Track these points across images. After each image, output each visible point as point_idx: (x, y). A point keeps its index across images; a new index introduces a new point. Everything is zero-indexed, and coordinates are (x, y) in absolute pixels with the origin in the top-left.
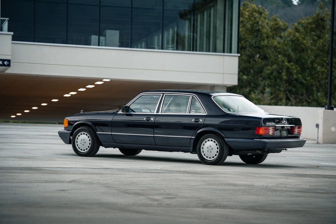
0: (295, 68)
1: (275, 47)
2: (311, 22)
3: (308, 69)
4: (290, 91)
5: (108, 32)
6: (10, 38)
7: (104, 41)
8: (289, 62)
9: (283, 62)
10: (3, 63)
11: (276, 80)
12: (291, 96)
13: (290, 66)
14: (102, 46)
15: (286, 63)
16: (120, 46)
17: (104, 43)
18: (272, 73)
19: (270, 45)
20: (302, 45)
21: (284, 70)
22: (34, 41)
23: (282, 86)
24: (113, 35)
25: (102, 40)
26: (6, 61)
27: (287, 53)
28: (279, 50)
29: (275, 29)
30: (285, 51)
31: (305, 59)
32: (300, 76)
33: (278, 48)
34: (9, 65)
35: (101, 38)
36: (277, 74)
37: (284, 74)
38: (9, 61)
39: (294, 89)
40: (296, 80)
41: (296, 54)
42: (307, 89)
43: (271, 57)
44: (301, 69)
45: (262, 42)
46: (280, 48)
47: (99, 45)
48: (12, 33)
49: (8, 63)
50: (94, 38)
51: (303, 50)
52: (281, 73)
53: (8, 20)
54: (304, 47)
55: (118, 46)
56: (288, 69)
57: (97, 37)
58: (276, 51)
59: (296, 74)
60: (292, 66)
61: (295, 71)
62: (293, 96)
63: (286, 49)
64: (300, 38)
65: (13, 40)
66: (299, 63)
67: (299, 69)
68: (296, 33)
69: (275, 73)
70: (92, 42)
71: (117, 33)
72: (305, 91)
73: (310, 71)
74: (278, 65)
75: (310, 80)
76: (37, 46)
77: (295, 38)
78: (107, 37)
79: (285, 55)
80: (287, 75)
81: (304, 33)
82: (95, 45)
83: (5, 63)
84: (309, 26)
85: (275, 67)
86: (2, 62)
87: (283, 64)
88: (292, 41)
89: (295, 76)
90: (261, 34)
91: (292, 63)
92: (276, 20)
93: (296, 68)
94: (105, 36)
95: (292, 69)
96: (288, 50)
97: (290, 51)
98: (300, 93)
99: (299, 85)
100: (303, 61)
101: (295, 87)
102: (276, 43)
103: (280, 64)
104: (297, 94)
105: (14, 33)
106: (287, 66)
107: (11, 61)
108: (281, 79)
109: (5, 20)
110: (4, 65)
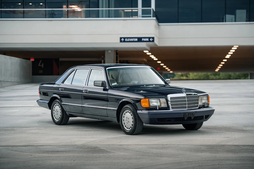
5: (238, 11)
10: (149, 39)
16: (246, 21)
17: (233, 19)
22: (178, 22)
24: (242, 13)
26: (151, 38)
34: (153, 41)
38: (153, 38)
48: (155, 18)
55: (245, 21)
76: (181, 25)
83: (151, 40)
94: (235, 15)
107: (155, 38)
110: (150, 41)
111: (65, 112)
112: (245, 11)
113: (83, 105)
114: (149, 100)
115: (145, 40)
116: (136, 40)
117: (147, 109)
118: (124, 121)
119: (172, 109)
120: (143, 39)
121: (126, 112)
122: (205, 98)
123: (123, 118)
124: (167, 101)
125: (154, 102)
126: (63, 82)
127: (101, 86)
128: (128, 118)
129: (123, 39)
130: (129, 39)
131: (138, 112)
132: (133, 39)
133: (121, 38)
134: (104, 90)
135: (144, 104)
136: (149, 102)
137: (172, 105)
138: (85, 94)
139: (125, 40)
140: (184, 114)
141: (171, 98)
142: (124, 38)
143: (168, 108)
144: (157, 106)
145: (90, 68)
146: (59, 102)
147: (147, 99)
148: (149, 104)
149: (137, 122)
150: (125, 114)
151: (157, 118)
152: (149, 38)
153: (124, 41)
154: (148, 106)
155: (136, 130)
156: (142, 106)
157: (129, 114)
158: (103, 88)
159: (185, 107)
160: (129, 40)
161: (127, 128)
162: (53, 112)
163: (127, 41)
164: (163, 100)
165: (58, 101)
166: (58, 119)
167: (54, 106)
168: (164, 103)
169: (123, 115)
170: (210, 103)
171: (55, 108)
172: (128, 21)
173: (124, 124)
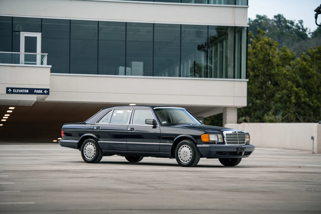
0: (302, 93)
1: (285, 74)
2: (317, 52)
3: (315, 93)
4: (299, 113)
5: (134, 63)
6: (49, 70)
7: (130, 71)
8: (297, 87)
9: (292, 87)
11: (286, 104)
12: (300, 117)
13: (298, 91)
14: (128, 75)
15: (295, 89)
16: (144, 75)
17: (130, 73)
18: (282, 97)
19: (280, 72)
20: (308, 72)
21: (293, 95)
22: (69, 73)
23: (291, 109)
24: (138, 65)
25: (129, 70)
26: (46, 90)
27: (296, 80)
28: (288, 77)
29: (284, 59)
30: (294, 78)
31: (312, 84)
32: (307, 99)
33: (287, 75)
34: (48, 94)
35: (127, 68)
36: (287, 98)
37: (293, 98)
38: (48, 90)
39: (302, 111)
40: (304, 103)
41: (304, 80)
42: (314, 111)
43: (281, 84)
44: (308, 93)
45: (273, 70)
46: (289, 75)
47: (125, 75)
48: (51, 66)
49: (47, 92)
50: (122, 69)
51: (310, 77)
52: (290, 97)
53: (47, 55)
54: (310, 74)
55: (142, 75)
56: (296, 93)
57: (123, 68)
58: (285, 78)
59: (304, 98)
60: (300, 90)
61: (303, 95)
62: (301, 117)
63: (295, 76)
64: (307, 67)
65: (51, 72)
66: (306, 88)
67: (306, 93)
68: (304, 62)
69: (285, 97)
70: (120, 72)
71: (141, 64)
72: (312, 113)
73: (316, 95)
74: (288, 90)
75: (316, 103)
76: (73, 76)
77: (302, 67)
78: (133, 67)
79: (293, 82)
80: (296, 99)
81: (311, 62)
82: (122, 75)
83: (45, 92)
84: (315, 55)
85: (285, 91)
86: (42, 91)
87: (292, 89)
88: (300, 69)
89: (303, 100)
90: (272, 63)
91: (300, 88)
92: (286, 51)
93: (304, 92)
94: (131, 67)
95: (300, 93)
96: (296, 77)
97: (298, 78)
98: (308, 114)
99: (307, 107)
100: (310, 86)
101: (303, 109)
102: (285, 71)
103: (290, 89)
104: (305, 115)
105: (52, 66)
106: (295, 91)
107: (50, 90)
108: (290, 102)
109: (45, 55)
110: (43, 93)
111: (101, 150)
112: (142, 63)
113: (127, 143)
114: (209, 135)
115: (37, 92)
116: (27, 91)
117: (206, 143)
118: (180, 155)
119: (227, 144)
120: (35, 91)
121: (184, 147)
122: (248, 136)
123: (179, 152)
124: (223, 137)
125: (213, 138)
126: (98, 122)
127: (152, 123)
128: (185, 152)
129: (10, 90)
130: (17, 90)
131: (198, 146)
132: (23, 90)
133: (8, 89)
134: (154, 127)
135: (204, 138)
136: (209, 137)
137: (227, 140)
138: (131, 131)
139: (13, 91)
140: (237, 149)
141: (227, 134)
142: (12, 89)
143: (224, 143)
144: (215, 141)
145: (132, 109)
146: (94, 140)
147: (208, 134)
148: (209, 139)
149: (197, 155)
150: (181, 149)
151: (217, 152)
152: (43, 90)
153: (12, 93)
154: (208, 141)
155: (195, 162)
156: (203, 141)
157: (187, 148)
158: (153, 125)
159: (237, 143)
160: (19, 91)
161: (184, 161)
162: (84, 151)
163: (16, 92)
164: (220, 136)
165: (92, 140)
166: (91, 157)
167: (86, 145)
168: (221, 139)
169: (180, 149)
170: (251, 141)
171: (86, 146)
172: (16, 67)
173: (181, 158)
